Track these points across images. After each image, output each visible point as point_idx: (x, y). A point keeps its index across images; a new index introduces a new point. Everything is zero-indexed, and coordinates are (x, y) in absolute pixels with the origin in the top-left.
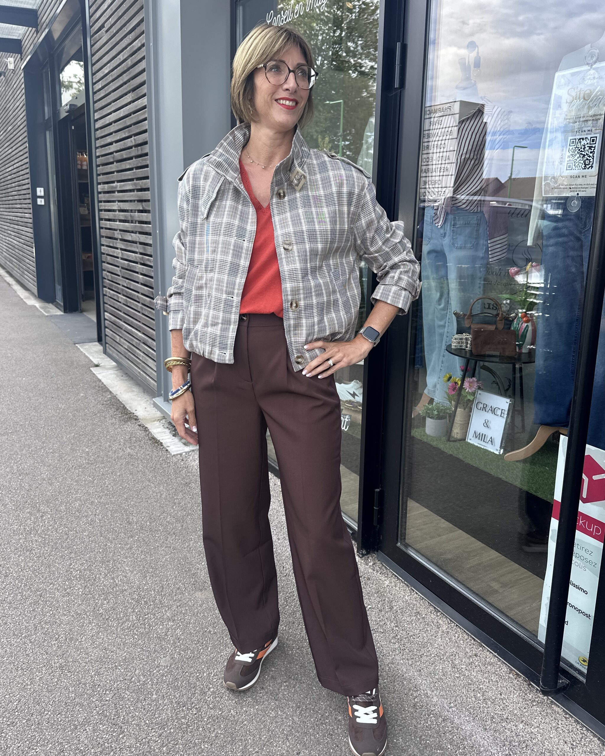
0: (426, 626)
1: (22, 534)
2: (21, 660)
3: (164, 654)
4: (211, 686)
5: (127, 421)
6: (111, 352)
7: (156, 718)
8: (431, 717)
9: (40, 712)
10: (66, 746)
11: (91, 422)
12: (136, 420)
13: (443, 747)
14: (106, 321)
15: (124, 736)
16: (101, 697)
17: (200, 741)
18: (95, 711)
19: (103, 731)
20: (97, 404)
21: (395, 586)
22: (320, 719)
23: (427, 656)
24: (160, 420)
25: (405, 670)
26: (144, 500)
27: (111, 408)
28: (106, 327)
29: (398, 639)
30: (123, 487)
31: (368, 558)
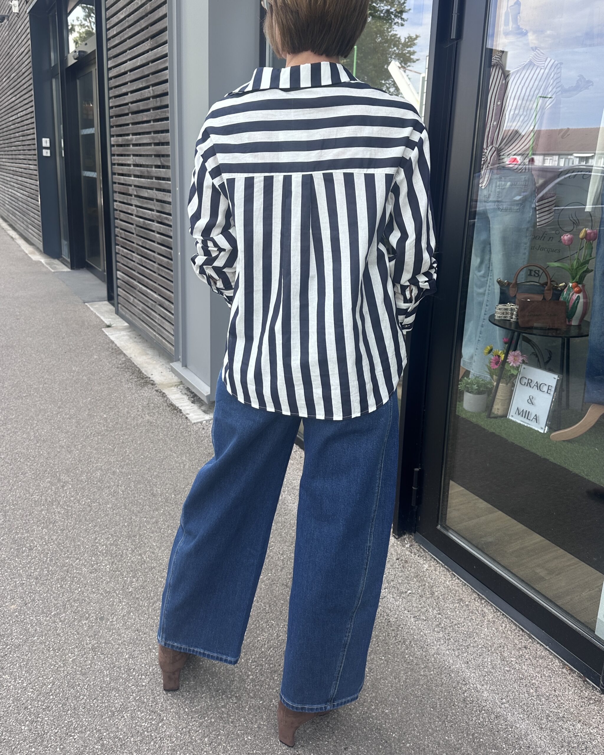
0: (471, 614)
1: (43, 505)
2: (53, 640)
4: (250, 673)
5: (144, 386)
6: (124, 313)
8: (483, 714)
9: (75, 696)
10: (105, 734)
11: (107, 386)
12: (152, 384)
13: (498, 746)
14: (118, 280)
15: (164, 724)
16: (137, 682)
17: (243, 732)
18: (132, 697)
19: (141, 718)
20: (112, 367)
21: (435, 570)
22: (367, 712)
23: (473, 646)
24: (177, 386)
25: (451, 661)
26: (167, 471)
27: (126, 372)
28: (118, 287)
29: (442, 628)
30: (144, 457)
31: (405, 539)
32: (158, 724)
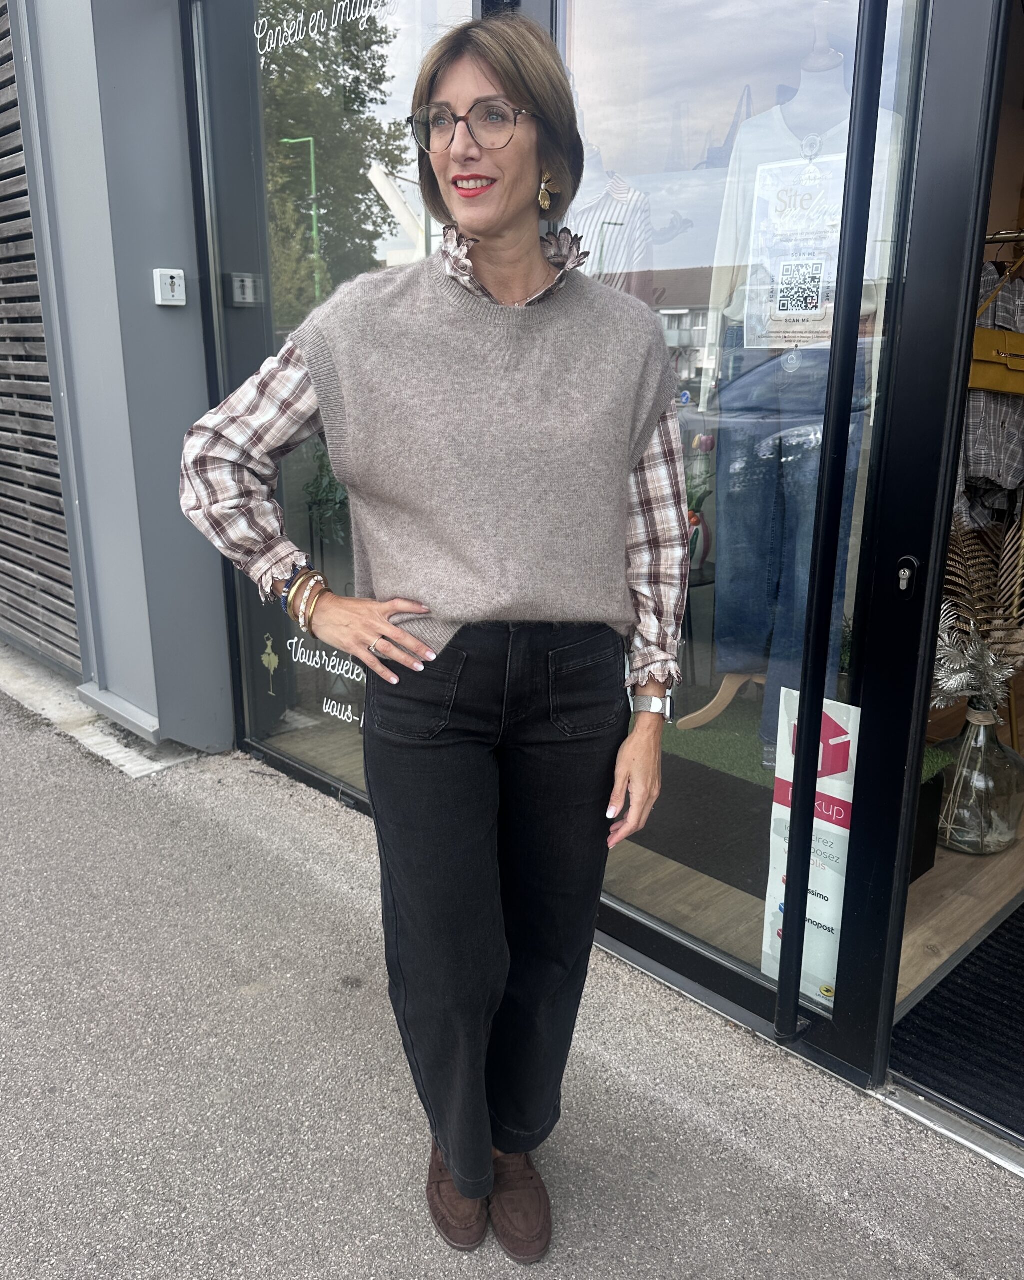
3: (216, 1086)
5: (34, 729)
7: (232, 1179)
9: (37, 1207)
10: (99, 1247)
15: (189, 1214)
16: (132, 1166)
17: (309, 1197)
18: (129, 1189)
24: (93, 723)
30: (63, 841)
32: (180, 1216)
